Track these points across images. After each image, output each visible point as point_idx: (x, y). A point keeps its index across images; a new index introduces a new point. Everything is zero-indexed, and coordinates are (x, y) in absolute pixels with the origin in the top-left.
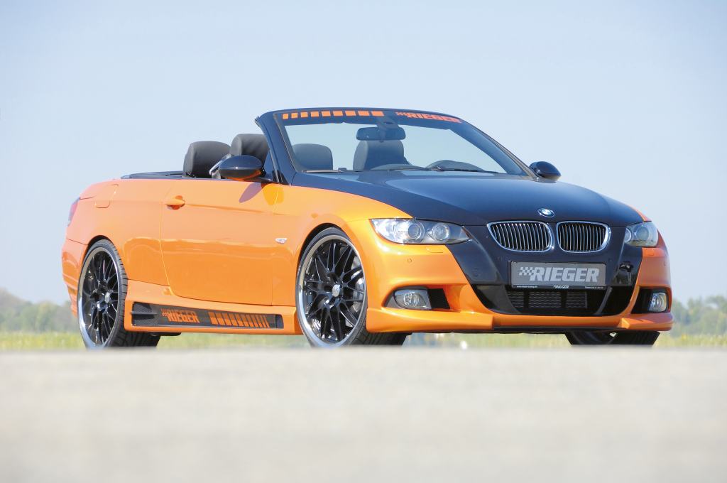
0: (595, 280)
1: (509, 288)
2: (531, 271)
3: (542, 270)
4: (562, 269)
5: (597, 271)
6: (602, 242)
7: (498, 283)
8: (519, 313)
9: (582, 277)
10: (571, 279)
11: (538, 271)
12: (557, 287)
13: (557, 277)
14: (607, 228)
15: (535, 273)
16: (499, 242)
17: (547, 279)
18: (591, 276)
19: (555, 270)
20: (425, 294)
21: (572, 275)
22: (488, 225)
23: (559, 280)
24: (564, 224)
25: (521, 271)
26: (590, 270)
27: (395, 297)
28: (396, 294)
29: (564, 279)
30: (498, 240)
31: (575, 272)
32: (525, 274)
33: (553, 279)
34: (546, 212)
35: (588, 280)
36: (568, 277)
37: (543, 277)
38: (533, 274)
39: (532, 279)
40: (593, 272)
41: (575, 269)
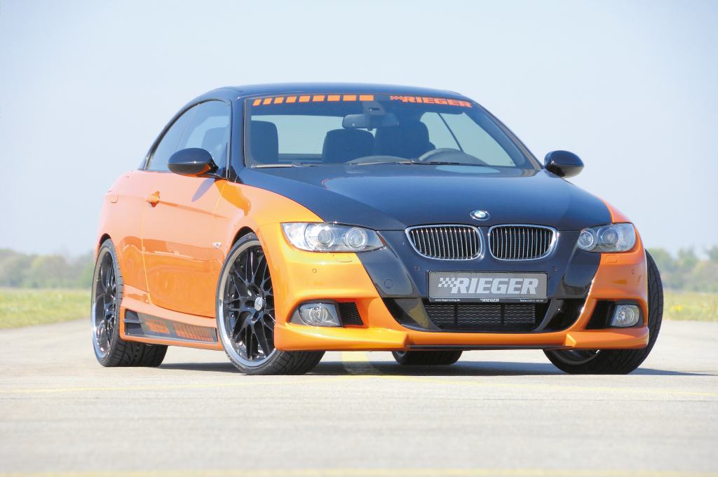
0: (533, 292)
1: (426, 301)
2: (452, 283)
3: (466, 280)
4: (491, 279)
5: (535, 282)
6: (547, 247)
7: (414, 296)
8: (440, 330)
9: (516, 289)
10: (503, 291)
11: (461, 282)
12: (484, 300)
13: (485, 289)
14: (554, 232)
15: (458, 285)
16: (419, 249)
17: (472, 291)
18: (530, 287)
19: (483, 280)
20: (331, 308)
21: (503, 287)
22: (407, 231)
23: (488, 292)
24: (499, 228)
25: (441, 282)
26: (527, 281)
27: (300, 312)
28: (301, 309)
29: (494, 291)
30: (417, 247)
31: (507, 283)
32: (446, 286)
33: (480, 291)
34: (480, 214)
35: (524, 292)
36: (499, 289)
37: (468, 288)
38: (455, 285)
39: (454, 291)
40: (531, 283)
41: (507, 280)
